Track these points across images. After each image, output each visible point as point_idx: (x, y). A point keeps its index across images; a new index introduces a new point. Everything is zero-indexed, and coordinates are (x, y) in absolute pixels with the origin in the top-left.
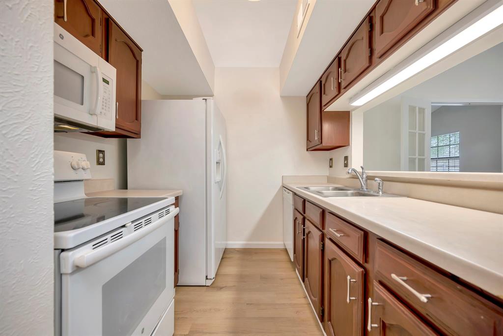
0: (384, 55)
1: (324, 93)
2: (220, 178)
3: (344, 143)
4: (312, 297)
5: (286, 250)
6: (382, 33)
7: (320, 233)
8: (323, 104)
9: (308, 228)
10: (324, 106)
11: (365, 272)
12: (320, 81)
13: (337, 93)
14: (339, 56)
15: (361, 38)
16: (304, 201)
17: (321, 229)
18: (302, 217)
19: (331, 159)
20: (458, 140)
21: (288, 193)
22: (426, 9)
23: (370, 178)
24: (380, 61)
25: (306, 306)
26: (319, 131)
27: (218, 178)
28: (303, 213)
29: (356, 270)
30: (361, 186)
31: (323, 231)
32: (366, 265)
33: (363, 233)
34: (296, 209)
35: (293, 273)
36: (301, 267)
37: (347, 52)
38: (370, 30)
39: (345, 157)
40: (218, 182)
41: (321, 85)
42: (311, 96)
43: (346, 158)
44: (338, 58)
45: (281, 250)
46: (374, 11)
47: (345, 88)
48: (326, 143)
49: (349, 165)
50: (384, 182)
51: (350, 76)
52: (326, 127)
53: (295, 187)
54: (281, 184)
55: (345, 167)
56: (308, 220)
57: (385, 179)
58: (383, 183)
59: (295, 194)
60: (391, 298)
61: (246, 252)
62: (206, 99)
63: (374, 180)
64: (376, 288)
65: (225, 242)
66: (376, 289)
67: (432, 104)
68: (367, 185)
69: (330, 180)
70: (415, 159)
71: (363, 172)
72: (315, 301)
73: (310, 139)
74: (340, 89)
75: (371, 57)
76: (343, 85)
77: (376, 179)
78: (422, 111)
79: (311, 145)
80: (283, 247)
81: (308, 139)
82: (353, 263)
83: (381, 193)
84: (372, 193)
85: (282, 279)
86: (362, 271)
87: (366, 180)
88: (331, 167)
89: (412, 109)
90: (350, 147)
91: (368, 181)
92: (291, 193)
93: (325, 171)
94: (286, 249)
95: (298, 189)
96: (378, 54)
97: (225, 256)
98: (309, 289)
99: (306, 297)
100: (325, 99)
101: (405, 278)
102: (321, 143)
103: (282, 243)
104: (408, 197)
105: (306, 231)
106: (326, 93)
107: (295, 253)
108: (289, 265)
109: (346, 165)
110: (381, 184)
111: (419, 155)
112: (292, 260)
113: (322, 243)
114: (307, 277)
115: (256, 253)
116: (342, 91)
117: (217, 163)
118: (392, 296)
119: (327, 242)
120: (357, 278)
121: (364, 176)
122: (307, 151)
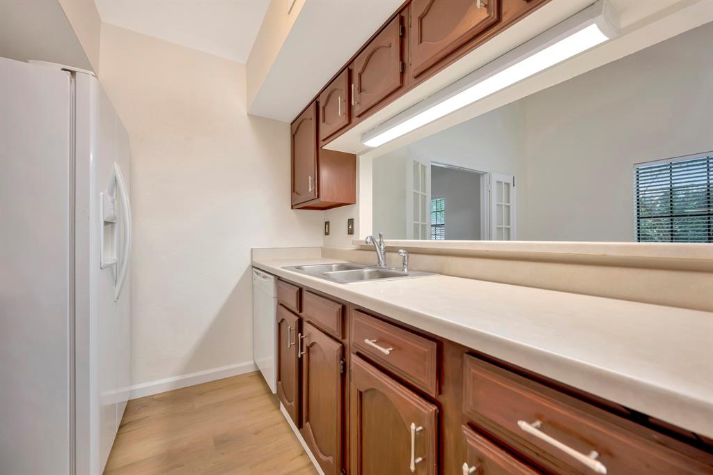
0: (422, 75)
1: (324, 121)
2: (115, 257)
3: (349, 200)
4: (322, 456)
5: (259, 374)
6: (421, 42)
7: (338, 346)
8: (322, 136)
9: (309, 336)
10: (324, 140)
11: (438, 411)
12: (316, 101)
13: (347, 122)
14: (350, 67)
15: (387, 45)
16: (300, 291)
17: (340, 338)
18: (297, 318)
19: (327, 223)
20: (443, 207)
21: (265, 277)
22: (487, 18)
23: (389, 250)
24: (416, 82)
25: (307, 470)
26: (314, 179)
27: (111, 257)
28: (297, 312)
29: (423, 410)
30: (377, 261)
31: (343, 341)
32: (441, 399)
33: (435, 344)
34: (281, 304)
35: (276, 413)
36: (294, 404)
37: (363, 63)
38: (401, 34)
39: (349, 220)
40: (110, 266)
41: (317, 107)
42: (301, 122)
43: (351, 221)
44: (348, 69)
45: (249, 375)
46: (407, 8)
47: (359, 116)
48: (325, 198)
49: (355, 232)
50: (410, 255)
51: (369, 99)
52: (325, 174)
53: (279, 267)
54: (248, 263)
55: (349, 234)
56: (309, 322)
57: (411, 251)
58: (408, 256)
59: (278, 278)
60: (503, 457)
61: (179, 398)
62: (73, 73)
63: (397, 252)
64: (468, 441)
65: (126, 389)
66: (471, 443)
67: (432, 164)
68: (385, 259)
69: (326, 253)
70: (418, 225)
71: (380, 241)
72: (328, 462)
73: (296, 190)
74: (351, 118)
75: (402, 73)
76: (357, 110)
77: (400, 251)
78: (424, 167)
79: (300, 199)
80: (252, 370)
81: (293, 190)
82: (416, 397)
83: (406, 270)
84: (393, 271)
85: (257, 433)
86: (435, 410)
87: (384, 253)
88: (327, 234)
89: (416, 164)
90: (356, 206)
91: (387, 254)
92: (272, 277)
93: (319, 241)
94: (259, 371)
95: (284, 270)
96: (414, 71)
97: (127, 420)
98: (316, 443)
99: (304, 453)
100: (325, 131)
101: (538, 423)
102: (318, 197)
103: (252, 362)
104: (441, 273)
105: (306, 343)
106: (326, 120)
107: (279, 378)
108: (266, 401)
109: (351, 232)
110: (406, 258)
111: (422, 221)
112: (274, 391)
113: (342, 362)
114: (308, 420)
115: (201, 394)
116: (354, 120)
117: (106, 223)
118: (504, 452)
119: (354, 360)
120: (426, 424)
121: (382, 247)
122: (292, 208)
